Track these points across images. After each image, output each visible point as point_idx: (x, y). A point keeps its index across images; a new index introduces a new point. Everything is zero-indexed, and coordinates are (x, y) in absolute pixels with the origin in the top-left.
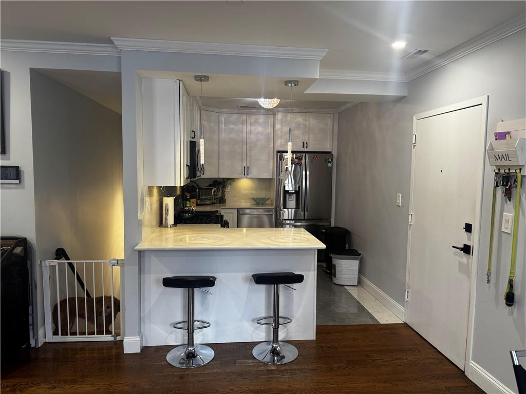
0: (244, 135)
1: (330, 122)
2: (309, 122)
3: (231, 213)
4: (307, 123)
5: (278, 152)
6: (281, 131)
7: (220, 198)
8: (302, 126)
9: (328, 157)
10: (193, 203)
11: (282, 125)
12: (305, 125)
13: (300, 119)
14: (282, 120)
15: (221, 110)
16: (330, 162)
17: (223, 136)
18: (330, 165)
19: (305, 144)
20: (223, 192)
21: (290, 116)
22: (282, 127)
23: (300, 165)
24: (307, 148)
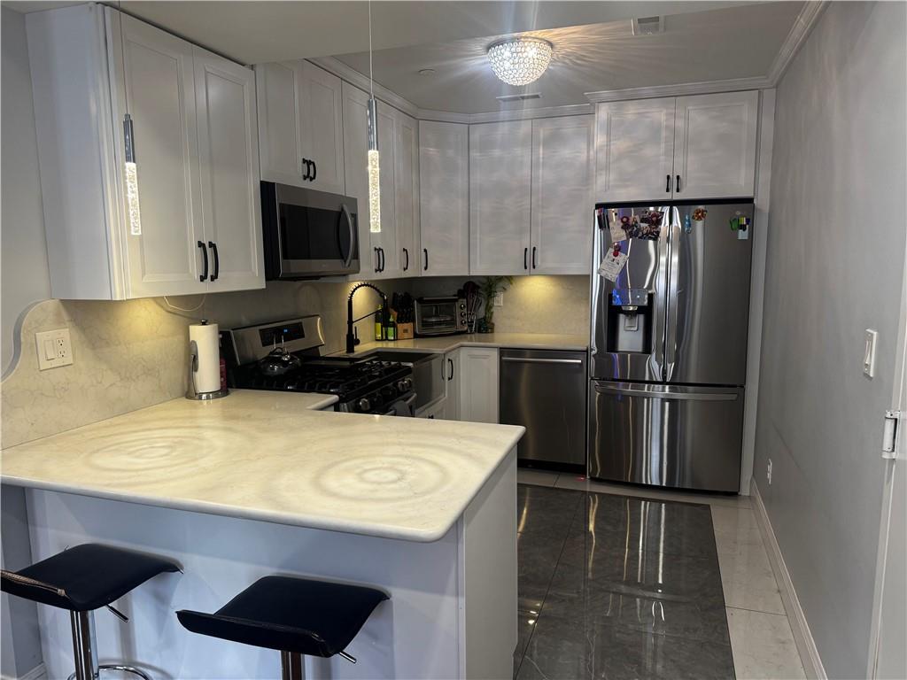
0: (526, 171)
1: (747, 114)
2: (687, 119)
3: (485, 357)
4: (680, 123)
5: (598, 206)
6: (608, 153)
7: (479, 321)
8: (664, 134)
9: (738, 213)
10: (406, 331)
11: (609, 134)
12: (674, 131)
13: (659, 114)
14: (609, 122)
15: (472, 118)
16: (743, 227)
17: (478, 178)
18: (743, 235)
19: (674, 182)
20: (489, 308)
21: (631, 110)
22: (609, 141)
23: (655, 240)
24: (678, 191)
